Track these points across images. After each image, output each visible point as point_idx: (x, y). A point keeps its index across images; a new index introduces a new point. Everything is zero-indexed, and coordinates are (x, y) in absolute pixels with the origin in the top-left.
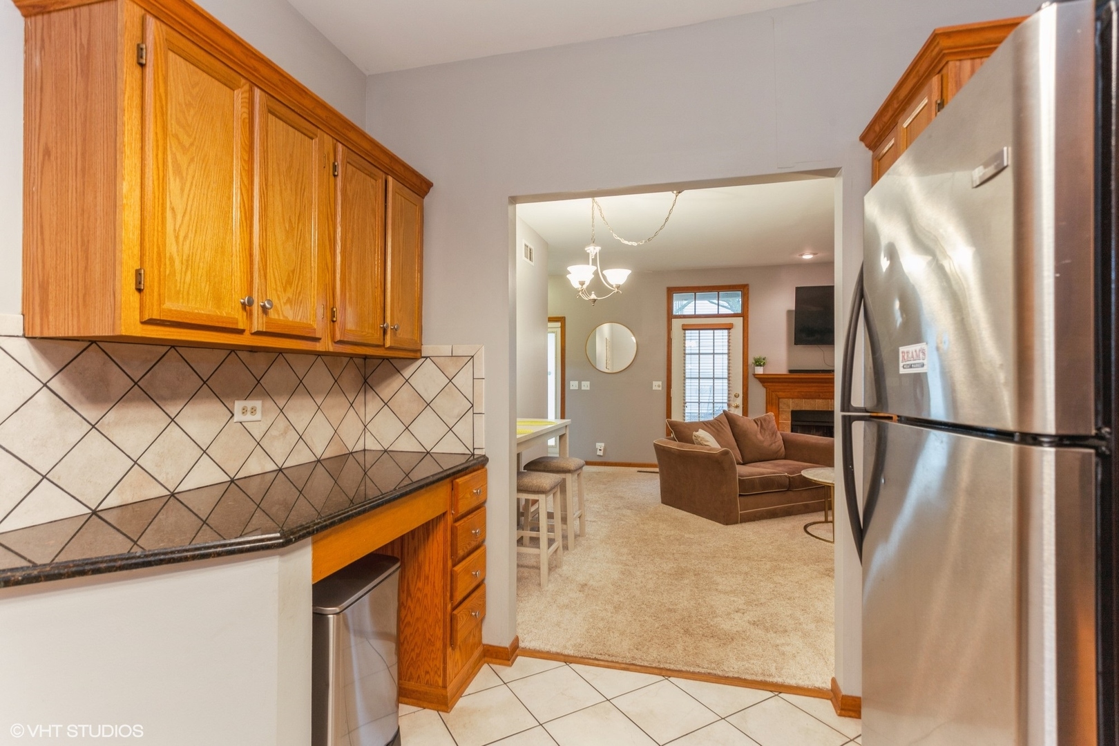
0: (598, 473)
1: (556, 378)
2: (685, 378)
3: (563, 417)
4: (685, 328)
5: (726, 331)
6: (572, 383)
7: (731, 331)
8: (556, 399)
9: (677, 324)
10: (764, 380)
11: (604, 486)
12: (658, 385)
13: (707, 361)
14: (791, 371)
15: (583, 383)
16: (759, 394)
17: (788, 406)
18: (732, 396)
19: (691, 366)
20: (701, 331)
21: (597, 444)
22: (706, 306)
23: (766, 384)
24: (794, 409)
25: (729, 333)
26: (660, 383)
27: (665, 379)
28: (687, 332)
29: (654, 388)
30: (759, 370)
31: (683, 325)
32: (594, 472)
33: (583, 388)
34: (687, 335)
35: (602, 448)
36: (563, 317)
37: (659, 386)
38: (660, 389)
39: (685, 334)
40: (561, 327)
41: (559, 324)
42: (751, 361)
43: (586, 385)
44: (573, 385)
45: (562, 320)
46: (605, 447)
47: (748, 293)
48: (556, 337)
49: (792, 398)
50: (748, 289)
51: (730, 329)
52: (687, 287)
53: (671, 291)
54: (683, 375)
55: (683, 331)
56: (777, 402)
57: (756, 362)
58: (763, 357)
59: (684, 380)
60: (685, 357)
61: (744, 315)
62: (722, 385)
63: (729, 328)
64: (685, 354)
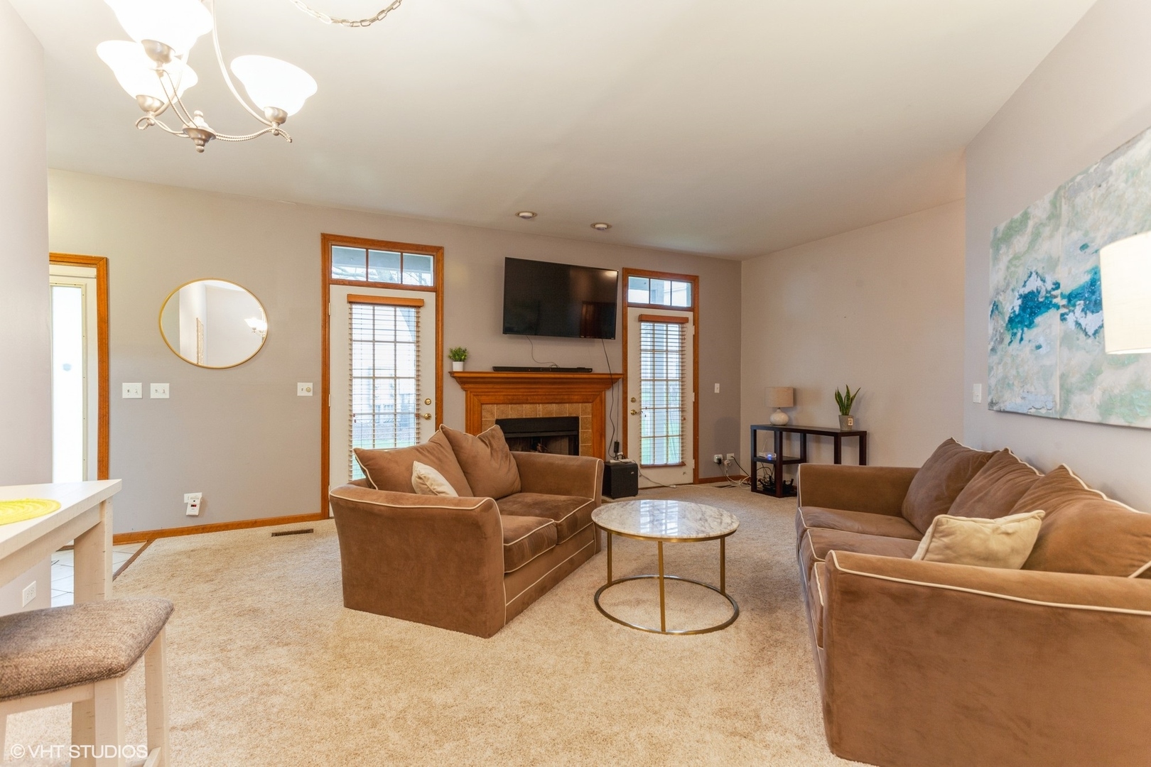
0: (190, 553)
1: (85, 378)
2: (351, 378)
3: (103, 473)
4: (352, 301)
5: (413, 310)
6: (125, 386)
7: (422, 310)
8: (85, 418)
9: (338, 294)
10: (464, 380)
11: (207, 587)
12: (306, 389)
13: (385, 352)
14: (497, 369)
15: (153, 386)
16: (456, 398)
17: (492, 414)
18: (422, 402)
19: (361, 359)
20: (376, 308)
21: (186, 496)
22: (384, 270)
23: (467, 386)
24: (500, 418)
25: (418, 313)
26: (310, 385)
27: (319, 378)
28: (354, 306)
29: (300, 393)
30: (457, 366)
31: (349, 296)
32: (180, 553)
33: (153, 395)
34: (354, 311)
35: (198, 502)
36: (101, 259)
37: (308, 390)
38: (311, 394)
39: (351, 309)
40: (98, 277)
41: (92, 271)
42: (447, 353)
43: (160, 390)
44: (127, 390)
45: (101, 264)
46: (203, 498)
47: (443, 259)
48: (85, 295)
49: (497, 404)
50: (443, 254)
51: (419, 307)
52: (355, 238)
53: (328, 241)
54: (348, 373)
55: (349, 305)
56: (479, 409)
57: (454, 356)
58: (463, 349)
59: (351, 380)
60: (351, 345)
61: (437, 289)
62: (408, 387)
63: (418, 305)
64: (351, 340)
